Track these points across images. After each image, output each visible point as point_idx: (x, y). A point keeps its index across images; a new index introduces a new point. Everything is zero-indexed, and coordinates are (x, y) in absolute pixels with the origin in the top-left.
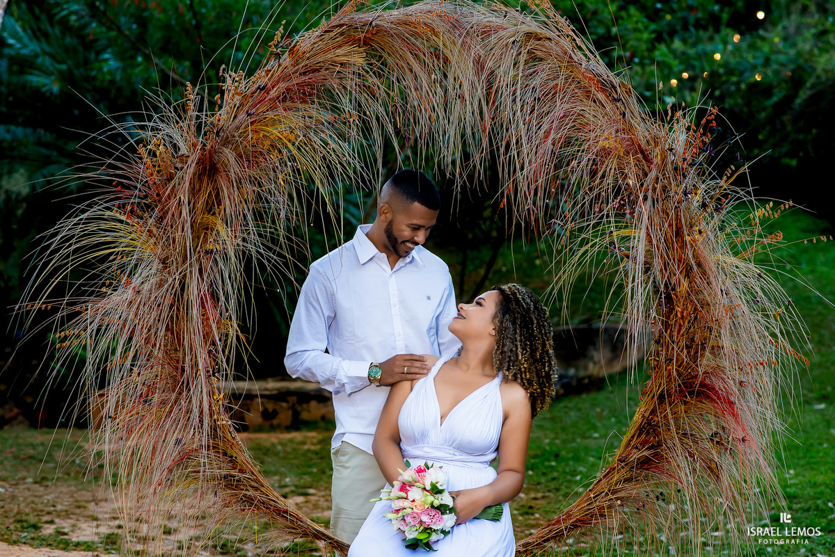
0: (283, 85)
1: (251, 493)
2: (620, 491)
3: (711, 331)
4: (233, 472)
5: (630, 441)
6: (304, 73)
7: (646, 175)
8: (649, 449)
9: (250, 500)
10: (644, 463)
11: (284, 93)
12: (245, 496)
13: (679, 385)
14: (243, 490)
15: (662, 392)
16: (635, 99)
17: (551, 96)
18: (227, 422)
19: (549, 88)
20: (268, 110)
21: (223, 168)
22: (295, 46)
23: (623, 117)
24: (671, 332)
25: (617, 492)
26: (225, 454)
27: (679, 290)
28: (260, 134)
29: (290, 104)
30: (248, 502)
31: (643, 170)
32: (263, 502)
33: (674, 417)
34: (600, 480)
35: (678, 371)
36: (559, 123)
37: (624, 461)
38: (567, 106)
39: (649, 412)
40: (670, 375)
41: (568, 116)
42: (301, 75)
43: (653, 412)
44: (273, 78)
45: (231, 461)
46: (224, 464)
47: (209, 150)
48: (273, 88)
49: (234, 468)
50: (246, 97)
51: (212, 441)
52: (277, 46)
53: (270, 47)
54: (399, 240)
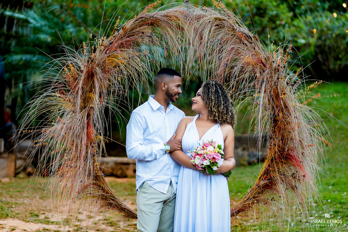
0: (120, 42)
1: (111, 201)
2: (257, 197)
3: (290, 133)
4: (103, 194)
5: (261, 177)
6: (128, 37)
7: (264, 71)
8: (267, 180)
9: (111, 204)
10: (266, 186)
11: (120, 45)
12: (109, 203)
13: (279, 155)
14: (108, 200)
15: (272, 158)
16: (259, 42)
17: (225, 42)
18: (101, 174)
19: (225, 40)
20: (114, 52)
21: (96, 74)
22: (124, 26)
23: (254, 49)
24: (276, 134)
25: (256, 198)
26: (100, 186)
27: (278, 117)
28: (110, 61)
29: (122, 49)
30: (110, 205)
31: (263, 70)
32: (116, 205)
33: (277, 167)
34: (249, 193)
35: (278, 149)
36: (229, 53)
37: (258, 185)
38: (232, 46)
39: (267, 166)
40: (275, 151)
41: (233, 50)
42: (126, 37)
43: (269, 166)
44: (116, 39)
45: (103, 189)
46: (100, 191)
47: (91, 68)
48: (116, 43)
49: (104, 192)
50: (106, 47)
51: (95, 182)
52: (117, 27)
53: (115, 27)
54: (174, 95)
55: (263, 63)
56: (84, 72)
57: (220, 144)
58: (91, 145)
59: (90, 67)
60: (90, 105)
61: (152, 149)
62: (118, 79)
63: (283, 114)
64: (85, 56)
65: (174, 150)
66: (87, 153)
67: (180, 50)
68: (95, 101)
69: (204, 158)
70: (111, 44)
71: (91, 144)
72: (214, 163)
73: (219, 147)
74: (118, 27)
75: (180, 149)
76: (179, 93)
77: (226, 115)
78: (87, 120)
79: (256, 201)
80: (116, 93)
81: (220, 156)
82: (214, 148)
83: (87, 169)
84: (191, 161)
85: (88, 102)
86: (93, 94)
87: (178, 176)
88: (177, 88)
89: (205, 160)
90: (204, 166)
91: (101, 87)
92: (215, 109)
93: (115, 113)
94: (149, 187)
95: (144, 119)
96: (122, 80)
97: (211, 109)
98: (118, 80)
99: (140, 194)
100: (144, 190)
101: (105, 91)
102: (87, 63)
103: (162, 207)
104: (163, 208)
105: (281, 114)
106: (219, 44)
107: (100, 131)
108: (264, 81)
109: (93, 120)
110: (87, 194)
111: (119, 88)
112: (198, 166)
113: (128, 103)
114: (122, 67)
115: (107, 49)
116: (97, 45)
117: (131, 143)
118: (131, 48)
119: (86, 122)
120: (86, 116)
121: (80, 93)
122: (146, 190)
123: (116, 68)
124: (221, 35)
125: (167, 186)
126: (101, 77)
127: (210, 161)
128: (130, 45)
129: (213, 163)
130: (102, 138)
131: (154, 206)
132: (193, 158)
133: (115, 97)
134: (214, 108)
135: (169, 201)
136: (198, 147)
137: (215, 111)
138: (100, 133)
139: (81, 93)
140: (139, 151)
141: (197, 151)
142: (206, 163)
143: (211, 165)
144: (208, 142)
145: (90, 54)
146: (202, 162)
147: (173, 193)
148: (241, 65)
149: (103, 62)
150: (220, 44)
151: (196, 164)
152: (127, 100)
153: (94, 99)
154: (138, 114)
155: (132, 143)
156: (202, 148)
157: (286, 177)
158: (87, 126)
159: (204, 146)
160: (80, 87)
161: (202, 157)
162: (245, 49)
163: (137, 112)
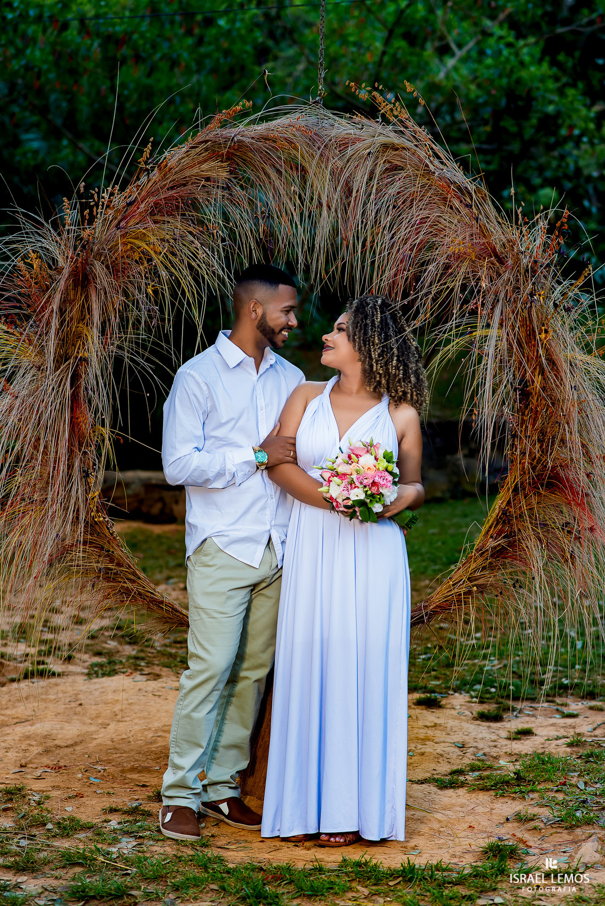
0: (152, 200)
1: (129, 585)
2: (479, 578)
3: (559, 425)
4: (110, 566)
5: (489, 531)
6: (172, 188)
7: (499, 275)
8: (504, 537)
9: (127, 592)
10: (499, 553)
11: (152, 207)
12: (123, 587)
13: (533, 478)
14: (121, 582)
15: (516, 485)
16: (490, 203)
17: (408, 203)
18: (104, 518)
19: (405, 197)
20: (137, 224)
21: (93, 279)
22: (162, 162)
23: (477, 222)
24: (527, 427)
25: (476, 580)
26: (102, 548)
27: (532, 387)
28: (129, 247)
29: (158, 217)
30: (126, 594)
31: (497, 272)
32: (140, 594)
33: (528, 507)
34: (459, 569)
35: (531, 464)
36: (416, 229)
37: (481, 550)
38: (425, 213)
39: (505, 504)
40: (524, 468)
41: (425, 223)
42: (168, 189)
43: (509, 503)
44: (143, 193)
45: (108, 556)
46: (101, 559)
47: (81, 263)
48: (142, 202)
49: (112, 561)
50: (118, 211)
51: (89, 537)
52: (146, 163)
53: (139, 163)
54: (277, 330)
55: (496, 256)
56: (66, 272)
57: (389, 451)
58: (80, 450)
59: (80, 260)
60: (78, 352)
61: (224, 460)
62: (146, 290)
63: (544, 379)
64: (68, 234)
65: (278, 463)
66: (70, 467)
67: (298, 223)
68: (91, 342)
69: (352, 484)
70: (130, 204)
71: (81, 445)
72: (376, 496)
73: (388, 458)
74: (149, 164)
75: (292, 459)
76: (289, 328)
77: (404, 382)
78: (71, 389)
79: (475, 588)
80: (143, 323)
81: (390, 478)
82: (376, 459)
83: (71, 508)
84: (319, 490)
85: (74, 345)
86: (87, 326)
87: (287, 526)
88: (286, 315)
89: (355, 487)
90: (350, 503)
91: (104, 311)
92: (381, 367)
93: (139, 372)
94: (217, 552)
95: (205, 388)
96: (155, 292)
97: (372, 366)
98: (147, 294)
99: (196, 568)
100: (204, 559)
101: (115, 321)
102: (71, 250)
103: (247, 599)
104: (250, 602)
105: (538, 380)
106: (391, 207)
107: (102, 415)
108: (498, 301)
109: (86, 389)
110: (71, 566)
111: (149, 311)
112: (337, 502)
113: (171, 349)
114: (157, 260)
115: (119, 217)
116: (97, 209)
117: (174, 448)
118: (178, 214)
119: (68, 392)
120: (69, 380)
121: (55, 323)
122: (209, 558)
123: (142, 264)
124: (398, 184)
125: (262, 548)
126: (106, 285)
127: (367, 491)
128: (177, 207)
129: (372, 495)
130: (106, 431)
131: (229, 598)
132: (325, 483)
133: (139, 334)
134: (377, 364)
135: (264, 585)
136: (337, 458)
137: (381, 372)
138: (103, 420)
139: (57, 324)
140: (193, 467)
141: (335, 466)
142: (358, 494)
143: (368, 501)
144: (362, 446)
145: (80, 229)
146: (346, 492)
147: (274, 566)
148: (443, 260)
149: (111, 248)
150: (394, 207)
151: (331, 498)
152: (168, 342)
153: (89, 338)
154: (192, 376)
155: (177, 445)
156: (348, 459)
157: (548, 531)
158: (72, 403)
159: (352, 455)
160: (55, 308)
161: (345, 482)
162: (456, 221)
163: (188, 371)
